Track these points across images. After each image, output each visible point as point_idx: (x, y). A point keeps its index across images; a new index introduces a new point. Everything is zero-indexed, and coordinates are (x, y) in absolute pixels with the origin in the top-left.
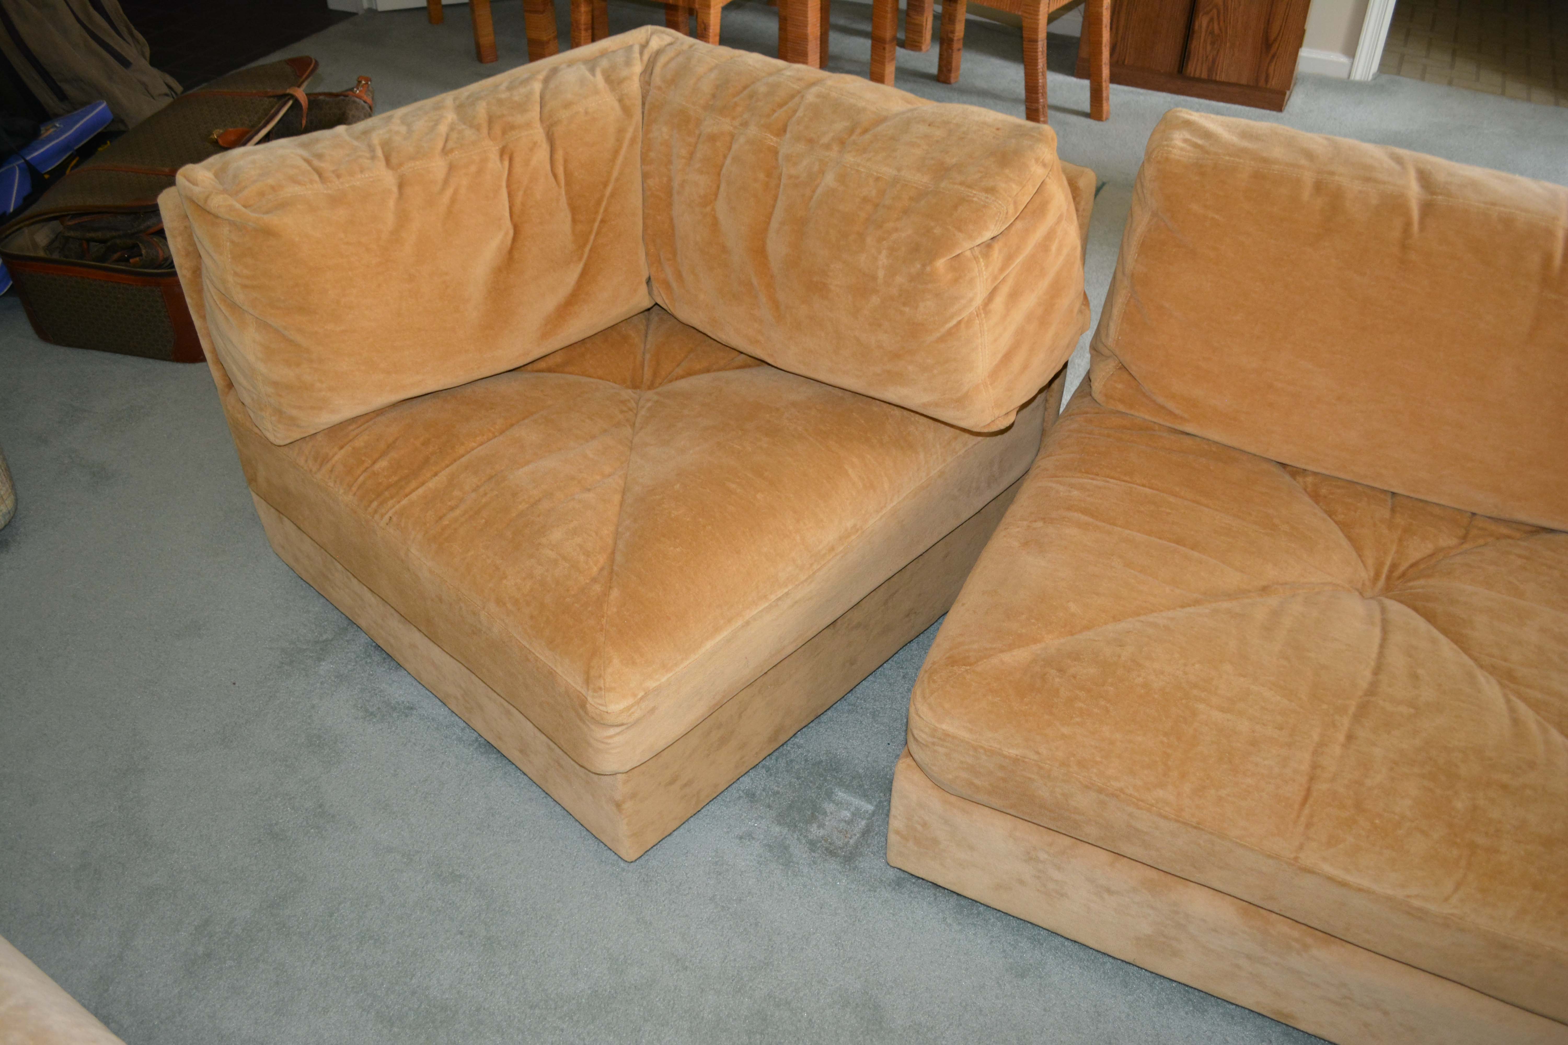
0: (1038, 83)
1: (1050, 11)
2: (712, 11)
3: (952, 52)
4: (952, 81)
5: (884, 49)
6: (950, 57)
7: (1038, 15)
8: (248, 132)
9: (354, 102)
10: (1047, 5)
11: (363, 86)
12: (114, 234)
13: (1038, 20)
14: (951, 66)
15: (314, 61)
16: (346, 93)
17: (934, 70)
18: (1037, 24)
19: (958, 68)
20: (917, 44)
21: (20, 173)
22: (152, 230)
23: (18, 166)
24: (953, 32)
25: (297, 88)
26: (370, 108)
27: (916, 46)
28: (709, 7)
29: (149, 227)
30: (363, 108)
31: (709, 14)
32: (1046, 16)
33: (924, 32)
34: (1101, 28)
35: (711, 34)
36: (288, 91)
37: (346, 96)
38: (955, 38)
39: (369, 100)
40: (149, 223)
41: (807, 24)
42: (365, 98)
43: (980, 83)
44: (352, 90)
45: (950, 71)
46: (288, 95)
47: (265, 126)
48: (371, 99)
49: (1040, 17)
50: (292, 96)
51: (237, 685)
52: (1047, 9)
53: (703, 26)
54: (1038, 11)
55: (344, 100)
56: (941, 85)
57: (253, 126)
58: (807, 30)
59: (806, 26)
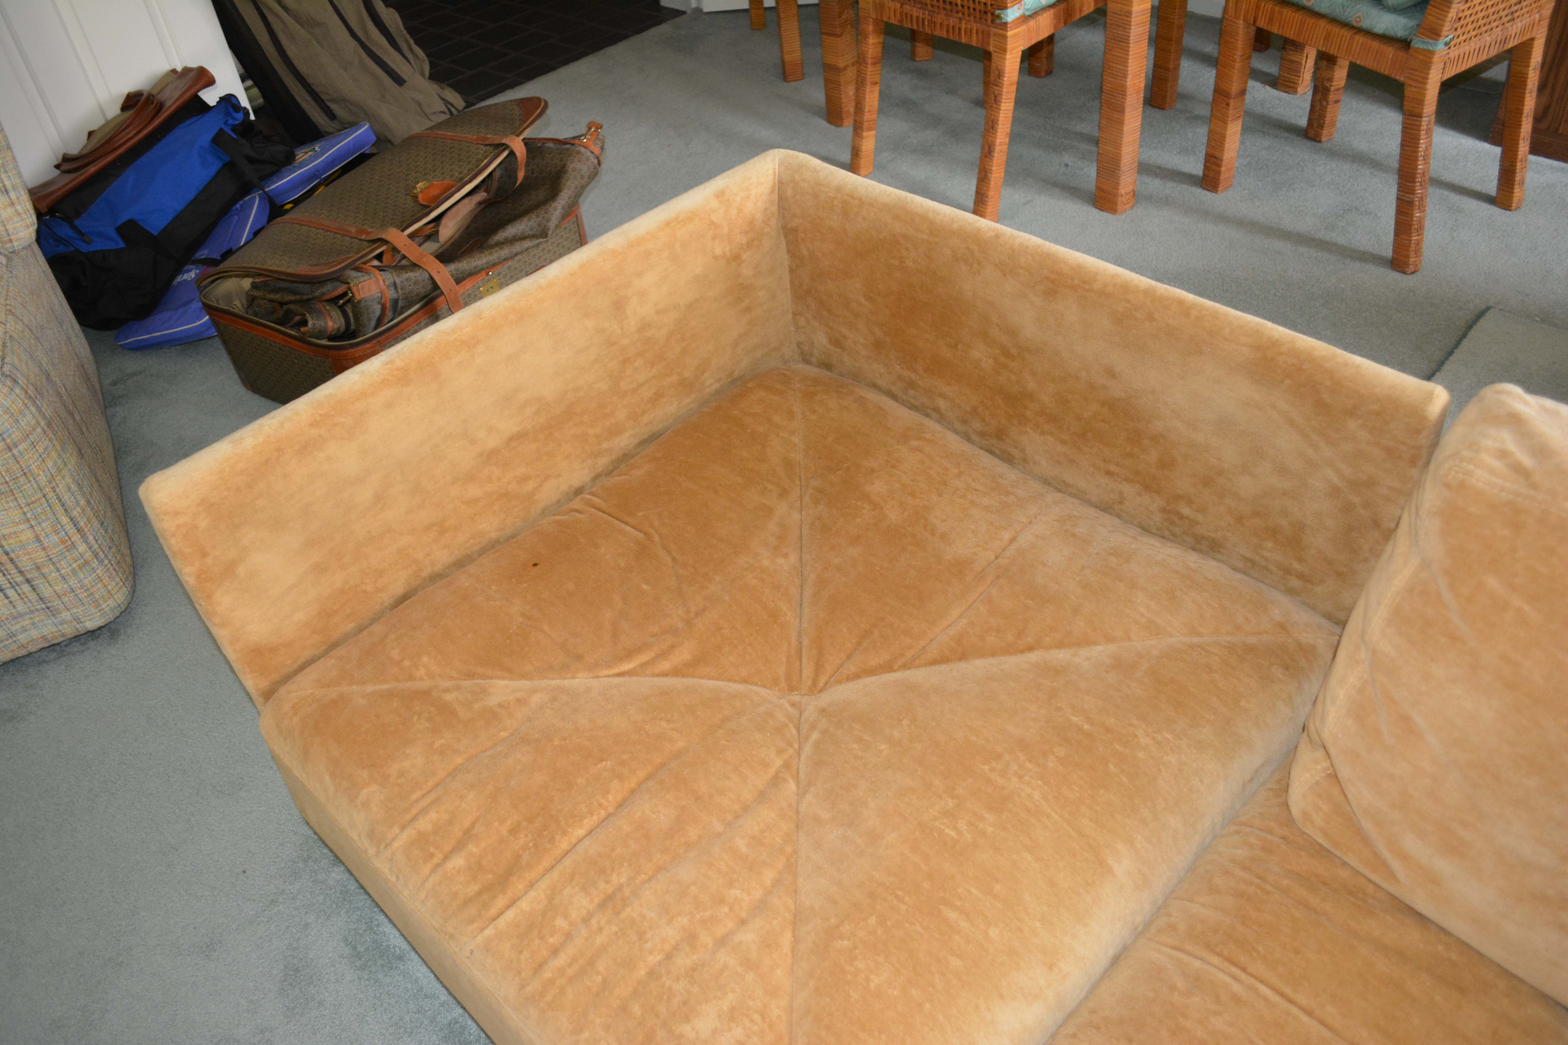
0: (1416, 169)
1: (1445, 79)
2: (1008, 56)
3: (1327, 104)
4: (1324, 139)
5: (1228, 104)
6: (1323, 109)
7: (1425, 84)
8: (452, 187)
9: (578, 153)
10: (1441, 71)
11: (591, 135)
12: (291, 297)
13: (1425, 89)
14: (1324, 121)
15: (543, 104)
16: (572, 142)
17: (1303, 122)
18: (1424, 95)
19: (1333, 123)
20: (1292, 85)
21: (259, 203)
22: (327, 297)
23: (259, 195)
24: (1330, 80)
25: (514, 137)
26: (598, 158)
27: (1290, 87)
28: (1004, 50)
29: (324, 294)
30: (588, 159)
31: (1005, 59)
32: (1439, 84)
33: (1302, 71)
34: (1524, 93)
35: (1005, 83)
36: (504, 141)
37: (573, 144)
38: (1332, 88)
39: (597, 151)
40: (323, 290)
41: (1127, 75)
42: (592, 147)
43: (1360, 145)
44: (578, 137)
45: (1321, 126)
46: (503, 144)
47: (470, 181)
48: (599, 149)
49: (1428, 86)
50: (505, 147)
51: (246, 874)
52: (1441, 75)
53: (997, 72)
54: (1427, 78)
55: (568, 150)
56: (1308, 143)
57: (461, 179)
58: (1126, 82)
59: (1125, 76)
